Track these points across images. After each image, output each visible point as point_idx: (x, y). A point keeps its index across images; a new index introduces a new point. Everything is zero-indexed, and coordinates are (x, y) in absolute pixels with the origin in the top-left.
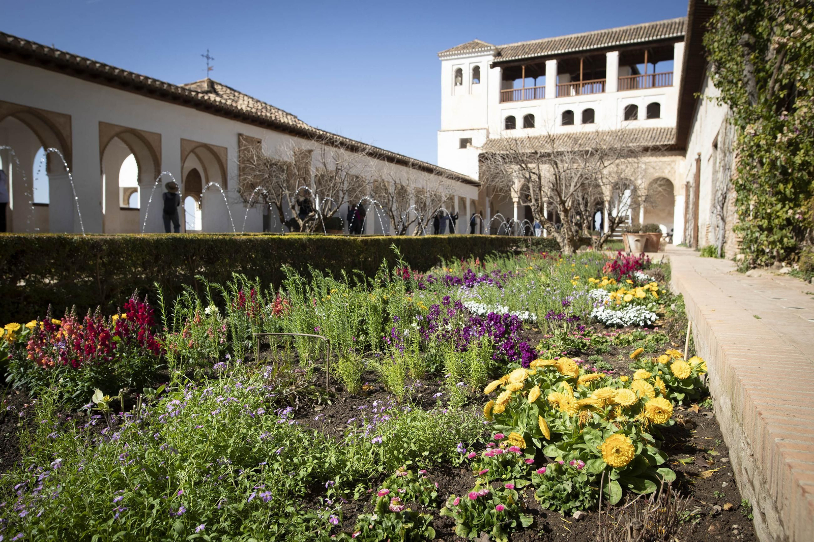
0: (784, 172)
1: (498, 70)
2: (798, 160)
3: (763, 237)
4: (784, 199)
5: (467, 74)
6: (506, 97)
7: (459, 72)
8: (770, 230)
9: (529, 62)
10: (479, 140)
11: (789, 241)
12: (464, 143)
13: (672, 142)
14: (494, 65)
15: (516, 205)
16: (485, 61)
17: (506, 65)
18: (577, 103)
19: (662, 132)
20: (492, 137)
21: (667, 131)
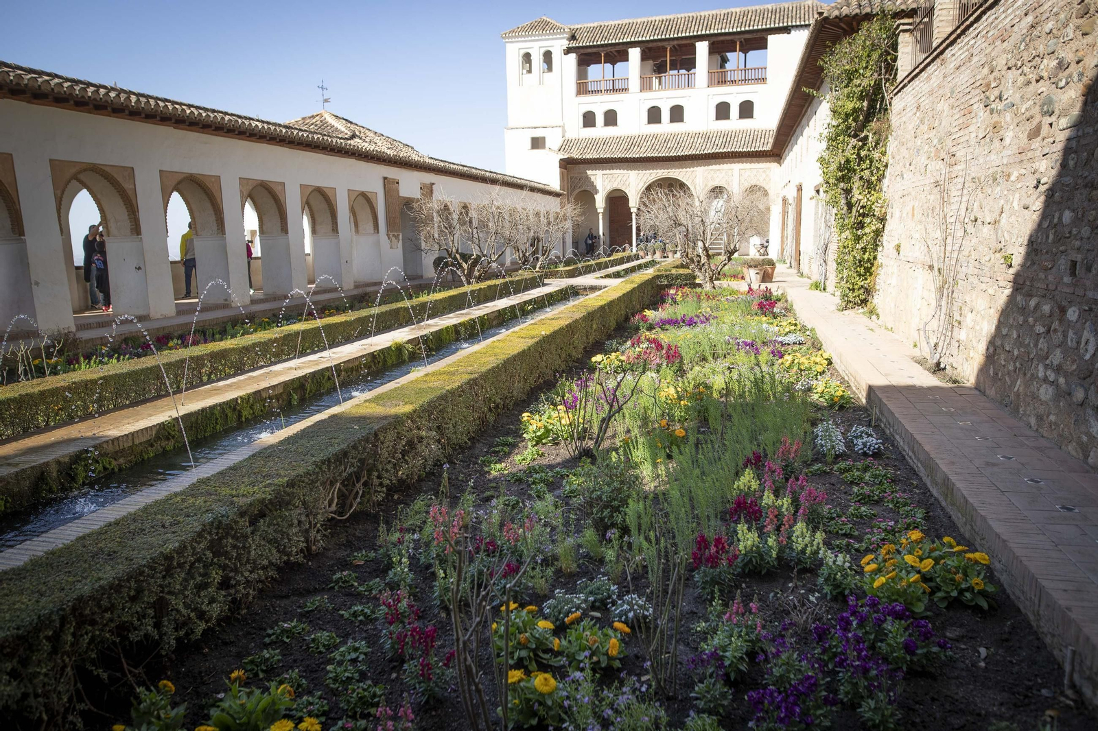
0: (860, 261)
1: (573, 56)
2: (866, 257)
3: (850, 294)
4: (860, 275)
5: (537, 60)
6: (583, 89)
7: (527, 57)
8: (853, 290)
9: (609, 49)
10: (554, 140)
11: (862, 297)
12: (537, 143)
13: (768, 147)
14: (568, 51)
15: (601, 216)
16: (558, 45)
17: (582, 51)
18: (665, 98)
19: (755, 135)
20: (569, 136)
21: (763, 134)
